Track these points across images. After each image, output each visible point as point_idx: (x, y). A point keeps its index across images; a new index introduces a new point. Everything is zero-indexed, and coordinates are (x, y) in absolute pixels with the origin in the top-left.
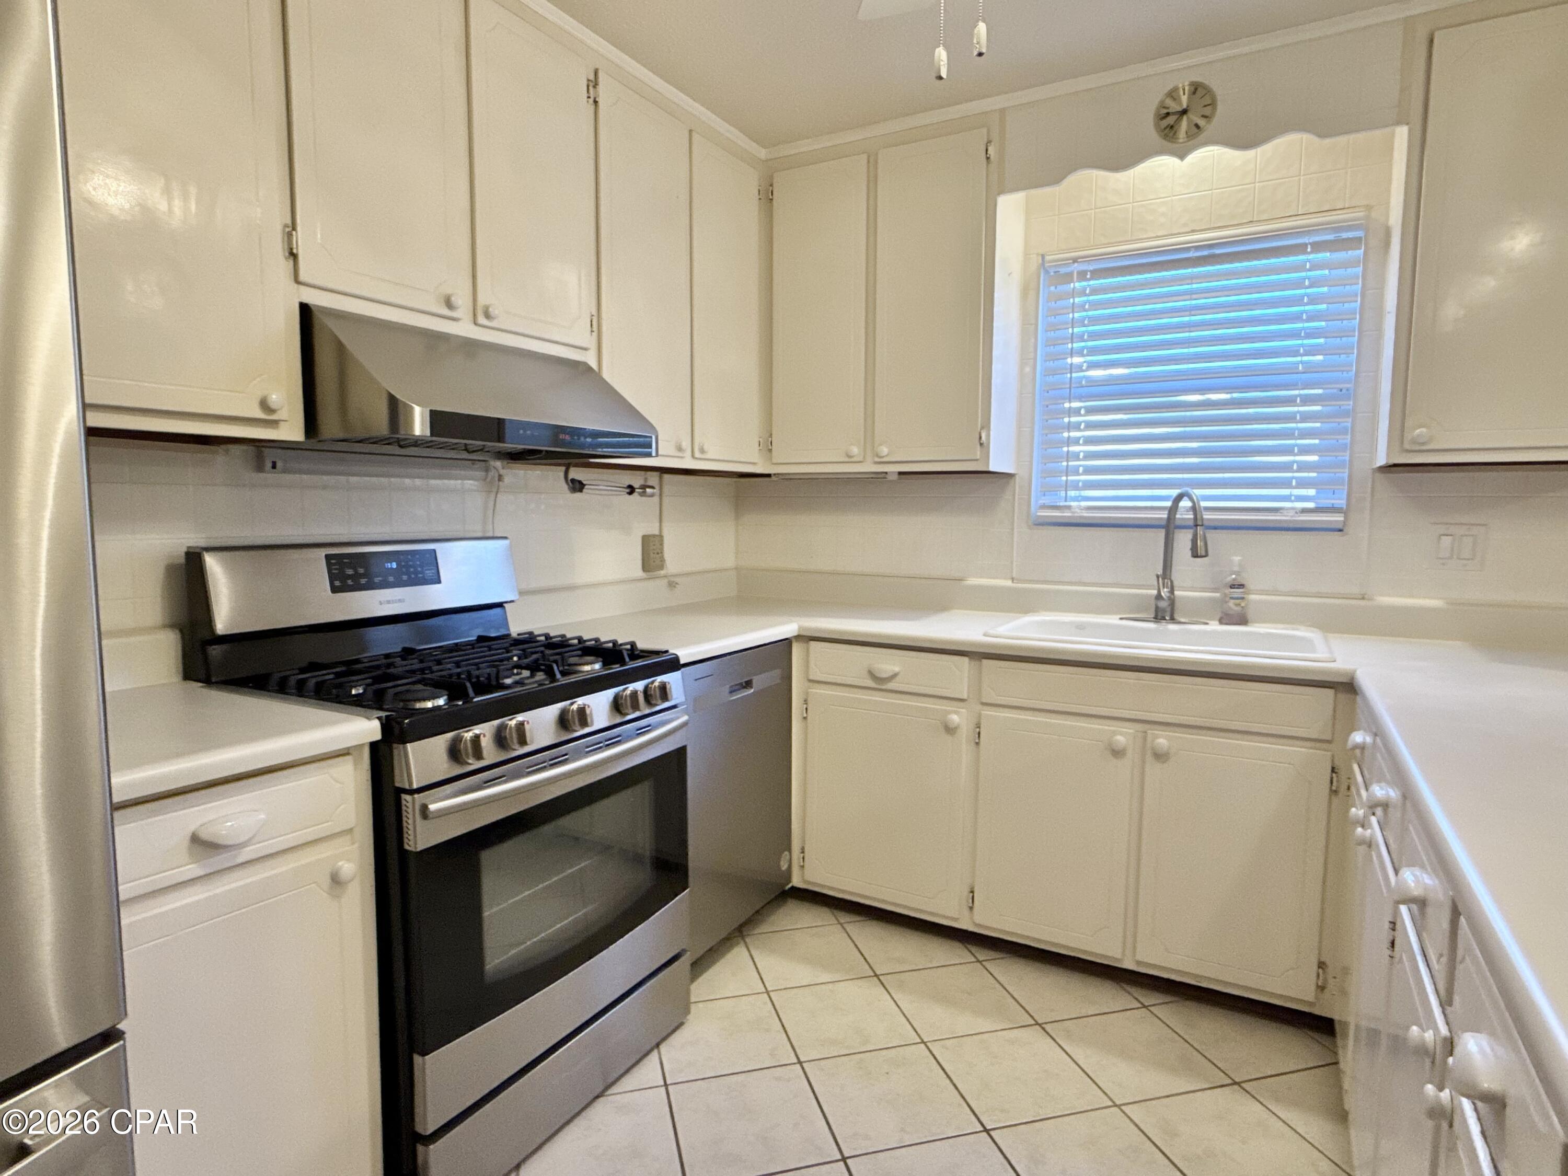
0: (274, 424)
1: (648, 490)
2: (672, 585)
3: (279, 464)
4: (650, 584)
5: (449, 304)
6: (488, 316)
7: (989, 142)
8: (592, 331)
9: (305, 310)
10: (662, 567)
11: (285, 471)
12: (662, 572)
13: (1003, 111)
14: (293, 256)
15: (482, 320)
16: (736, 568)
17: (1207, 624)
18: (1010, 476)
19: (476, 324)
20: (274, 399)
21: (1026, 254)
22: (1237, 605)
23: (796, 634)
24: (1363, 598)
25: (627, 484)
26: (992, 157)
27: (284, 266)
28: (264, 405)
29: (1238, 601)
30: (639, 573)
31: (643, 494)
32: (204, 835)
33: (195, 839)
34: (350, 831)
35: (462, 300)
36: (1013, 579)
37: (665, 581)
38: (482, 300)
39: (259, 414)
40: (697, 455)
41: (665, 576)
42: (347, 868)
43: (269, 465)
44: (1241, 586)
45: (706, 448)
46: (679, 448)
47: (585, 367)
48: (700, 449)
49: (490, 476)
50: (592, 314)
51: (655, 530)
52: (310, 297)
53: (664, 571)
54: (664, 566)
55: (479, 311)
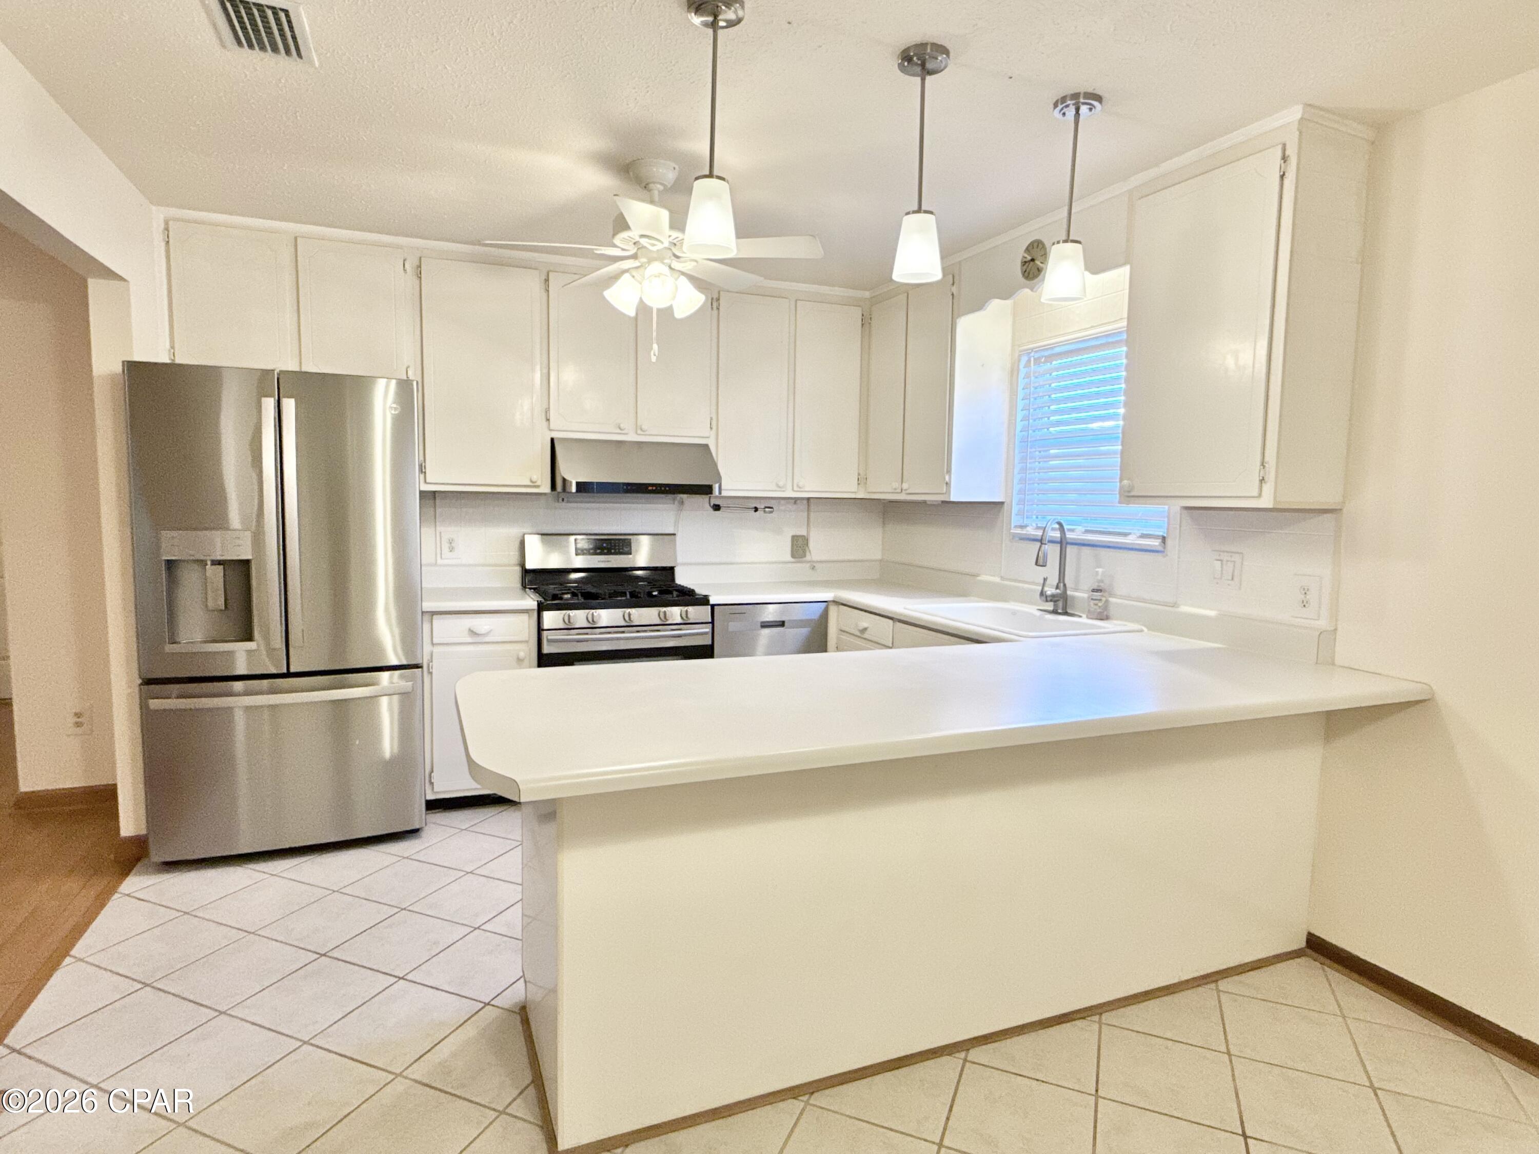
0: (538, 487)
1: (767, 509)
2: (813, 568)
3: (565, 499)
4: (799, 565)
5: (620, 428)
6: (641, 429)
7: (953, 284)
8: (711, 427)
9: (552, 440)
10: (805, 556)
11: (568, 502)
12: (804, 559)
13: (960, 262)
14: (548, 420)
15: (639, 432)
16: (881, 561)
17: (1080, 617)
18: (1002, 503)
19: (637, 434)
20: (535, 478)
21: (1013, 346)
22: (1096, 605)
23: (832, 599)
24: (1174, 606)
25: (754, 505)
26: (955, 293)
27: (545, 423)
28: (531, 481)
30: (789, 558)
31: (765, 512)
32: (474, 629)
33: (470, 630)
34: (527, 642)
35: (628, 426)
36: (1002, 577)
37: (808, 565)
38: (638, 424)
39: (529, 483)
40: (795, 488)
41: (810, 562)
42: (522, 654)
44: (1100, 591)
45: (801, 485)
46: (778, 486)
47: (706, 447)
48: (798, 486)
49: (676, 502)
50: (711, 419)
51: (803, 532)
52: (555, 435)
53: (808, 558)
54: (808, 553)
55: (638, 429)
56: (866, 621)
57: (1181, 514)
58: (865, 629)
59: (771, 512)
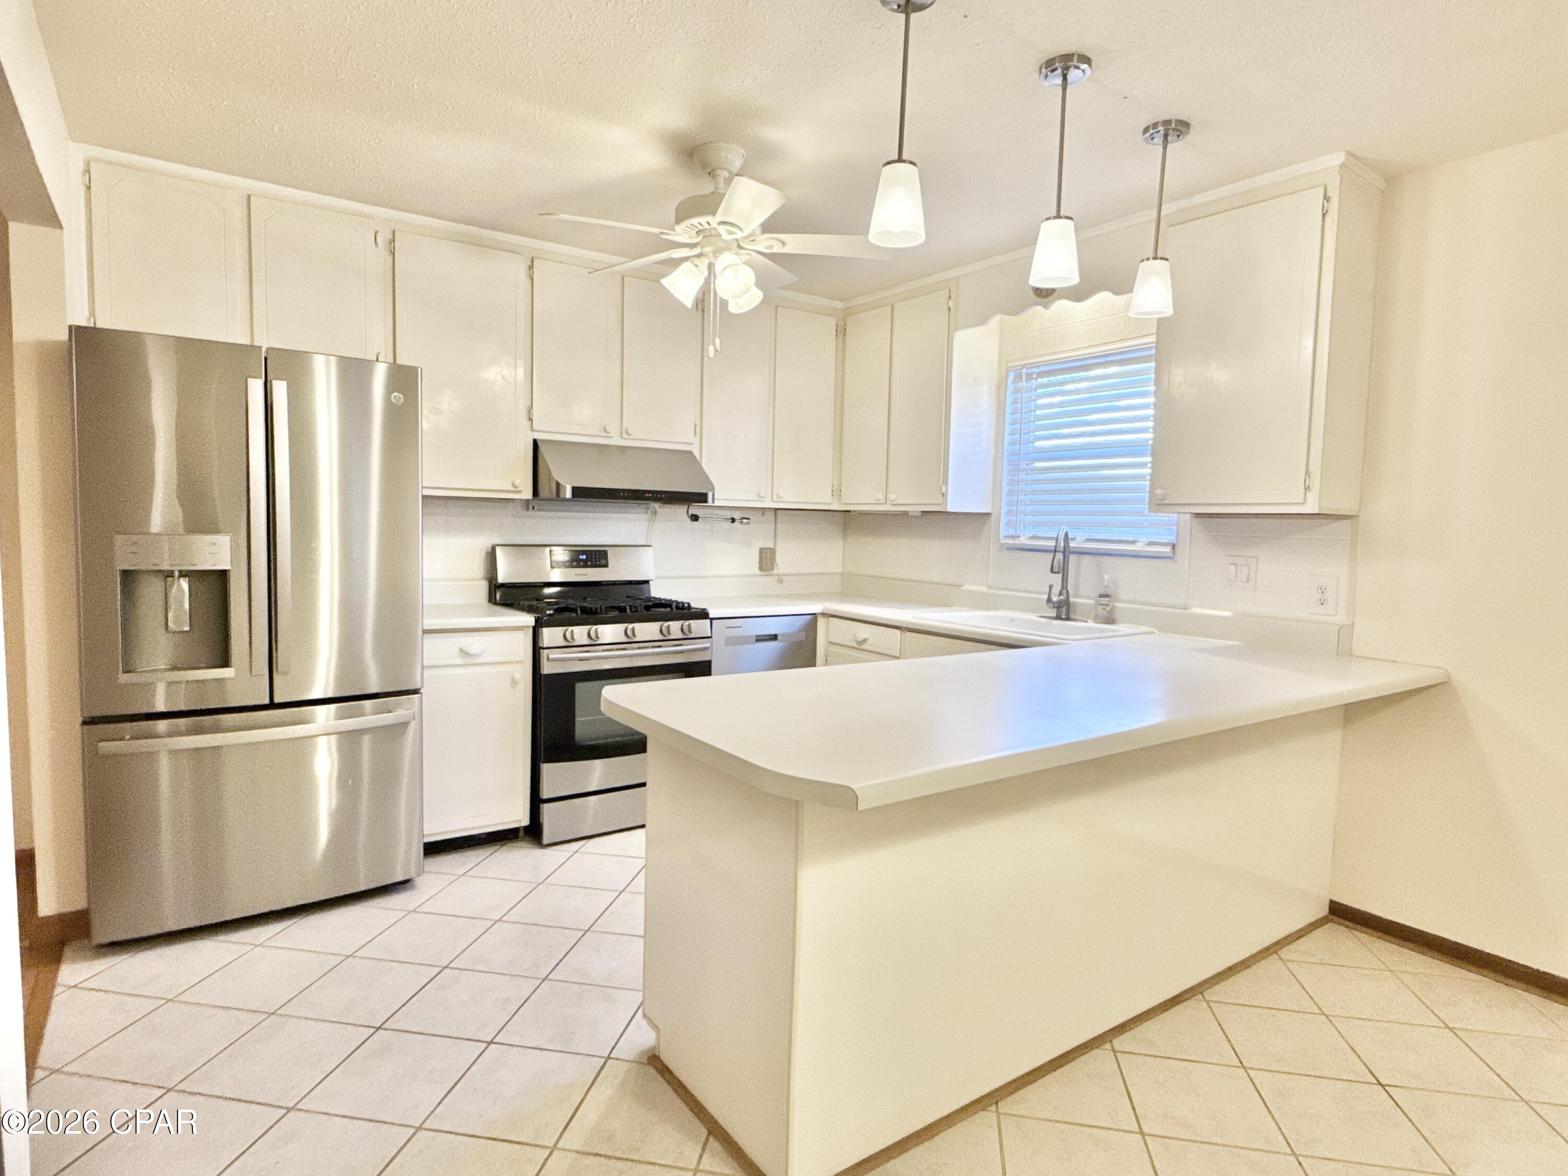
0: (519, 492)
1: (745, 521)
2: (781, 581)
3: (536, 508)
4: (764, 579)
5: (605, 431)
6: (627, 434)
7: (950, 298)
8: (695, 434)
9: (535, 443)
10: (772, 569)
11: (539, 510)
12: (772, 572)
13: (958, 277)
14: (531, 419)
15: (625, 435)
16: (842, 573)
17: (1086, 622)
18: (988, 514)
19: (622, 438)
20: (517, 482)
21: (1000, 362)
22: (1104, 609)
23: (821, 612)
24: (1185, 609)
25: (731, 517)
26: (951, 307)
27: (528, 423)
28: (514, 486)
29: (1104, 607)
30: (757, 571)
31: (742, 523)
32: (464, 649)
33: (461, 650)
34: (521, 662)
35: (614, 429)
36: (989, 587)
37: (777, 577)
38: (625, 426)
39: (513, 489)
40: (775, 499)
41: (777, 575)
42: (517, 676)
43: (531, 507)
44: (1107, 596)
45: (781, 495)
46: (759, 496)
47: (690, 453)
48: (778, 497)
49: (649, 512)
50: (696, 425)
51: (770, 545)
52: (538, 436)
53: (776, 571)
54: (776, 568)
55: (624, 432)
56: (864, 631)
57: (1191, 524)
58: (865, 640)
59: (748, 523)
